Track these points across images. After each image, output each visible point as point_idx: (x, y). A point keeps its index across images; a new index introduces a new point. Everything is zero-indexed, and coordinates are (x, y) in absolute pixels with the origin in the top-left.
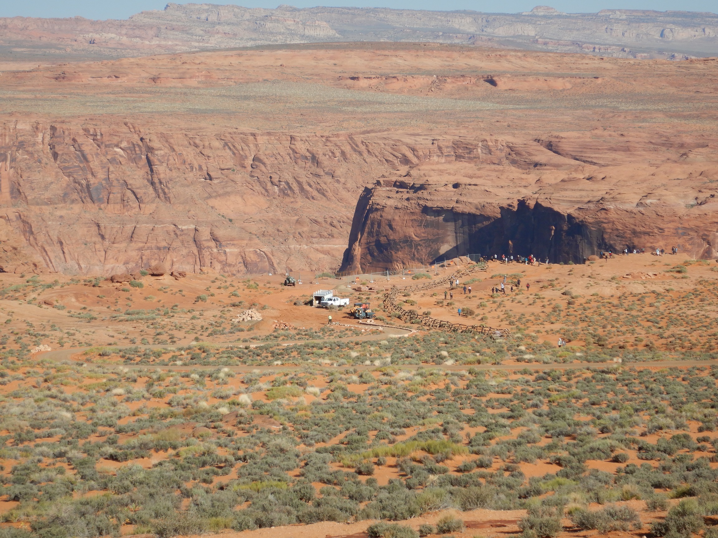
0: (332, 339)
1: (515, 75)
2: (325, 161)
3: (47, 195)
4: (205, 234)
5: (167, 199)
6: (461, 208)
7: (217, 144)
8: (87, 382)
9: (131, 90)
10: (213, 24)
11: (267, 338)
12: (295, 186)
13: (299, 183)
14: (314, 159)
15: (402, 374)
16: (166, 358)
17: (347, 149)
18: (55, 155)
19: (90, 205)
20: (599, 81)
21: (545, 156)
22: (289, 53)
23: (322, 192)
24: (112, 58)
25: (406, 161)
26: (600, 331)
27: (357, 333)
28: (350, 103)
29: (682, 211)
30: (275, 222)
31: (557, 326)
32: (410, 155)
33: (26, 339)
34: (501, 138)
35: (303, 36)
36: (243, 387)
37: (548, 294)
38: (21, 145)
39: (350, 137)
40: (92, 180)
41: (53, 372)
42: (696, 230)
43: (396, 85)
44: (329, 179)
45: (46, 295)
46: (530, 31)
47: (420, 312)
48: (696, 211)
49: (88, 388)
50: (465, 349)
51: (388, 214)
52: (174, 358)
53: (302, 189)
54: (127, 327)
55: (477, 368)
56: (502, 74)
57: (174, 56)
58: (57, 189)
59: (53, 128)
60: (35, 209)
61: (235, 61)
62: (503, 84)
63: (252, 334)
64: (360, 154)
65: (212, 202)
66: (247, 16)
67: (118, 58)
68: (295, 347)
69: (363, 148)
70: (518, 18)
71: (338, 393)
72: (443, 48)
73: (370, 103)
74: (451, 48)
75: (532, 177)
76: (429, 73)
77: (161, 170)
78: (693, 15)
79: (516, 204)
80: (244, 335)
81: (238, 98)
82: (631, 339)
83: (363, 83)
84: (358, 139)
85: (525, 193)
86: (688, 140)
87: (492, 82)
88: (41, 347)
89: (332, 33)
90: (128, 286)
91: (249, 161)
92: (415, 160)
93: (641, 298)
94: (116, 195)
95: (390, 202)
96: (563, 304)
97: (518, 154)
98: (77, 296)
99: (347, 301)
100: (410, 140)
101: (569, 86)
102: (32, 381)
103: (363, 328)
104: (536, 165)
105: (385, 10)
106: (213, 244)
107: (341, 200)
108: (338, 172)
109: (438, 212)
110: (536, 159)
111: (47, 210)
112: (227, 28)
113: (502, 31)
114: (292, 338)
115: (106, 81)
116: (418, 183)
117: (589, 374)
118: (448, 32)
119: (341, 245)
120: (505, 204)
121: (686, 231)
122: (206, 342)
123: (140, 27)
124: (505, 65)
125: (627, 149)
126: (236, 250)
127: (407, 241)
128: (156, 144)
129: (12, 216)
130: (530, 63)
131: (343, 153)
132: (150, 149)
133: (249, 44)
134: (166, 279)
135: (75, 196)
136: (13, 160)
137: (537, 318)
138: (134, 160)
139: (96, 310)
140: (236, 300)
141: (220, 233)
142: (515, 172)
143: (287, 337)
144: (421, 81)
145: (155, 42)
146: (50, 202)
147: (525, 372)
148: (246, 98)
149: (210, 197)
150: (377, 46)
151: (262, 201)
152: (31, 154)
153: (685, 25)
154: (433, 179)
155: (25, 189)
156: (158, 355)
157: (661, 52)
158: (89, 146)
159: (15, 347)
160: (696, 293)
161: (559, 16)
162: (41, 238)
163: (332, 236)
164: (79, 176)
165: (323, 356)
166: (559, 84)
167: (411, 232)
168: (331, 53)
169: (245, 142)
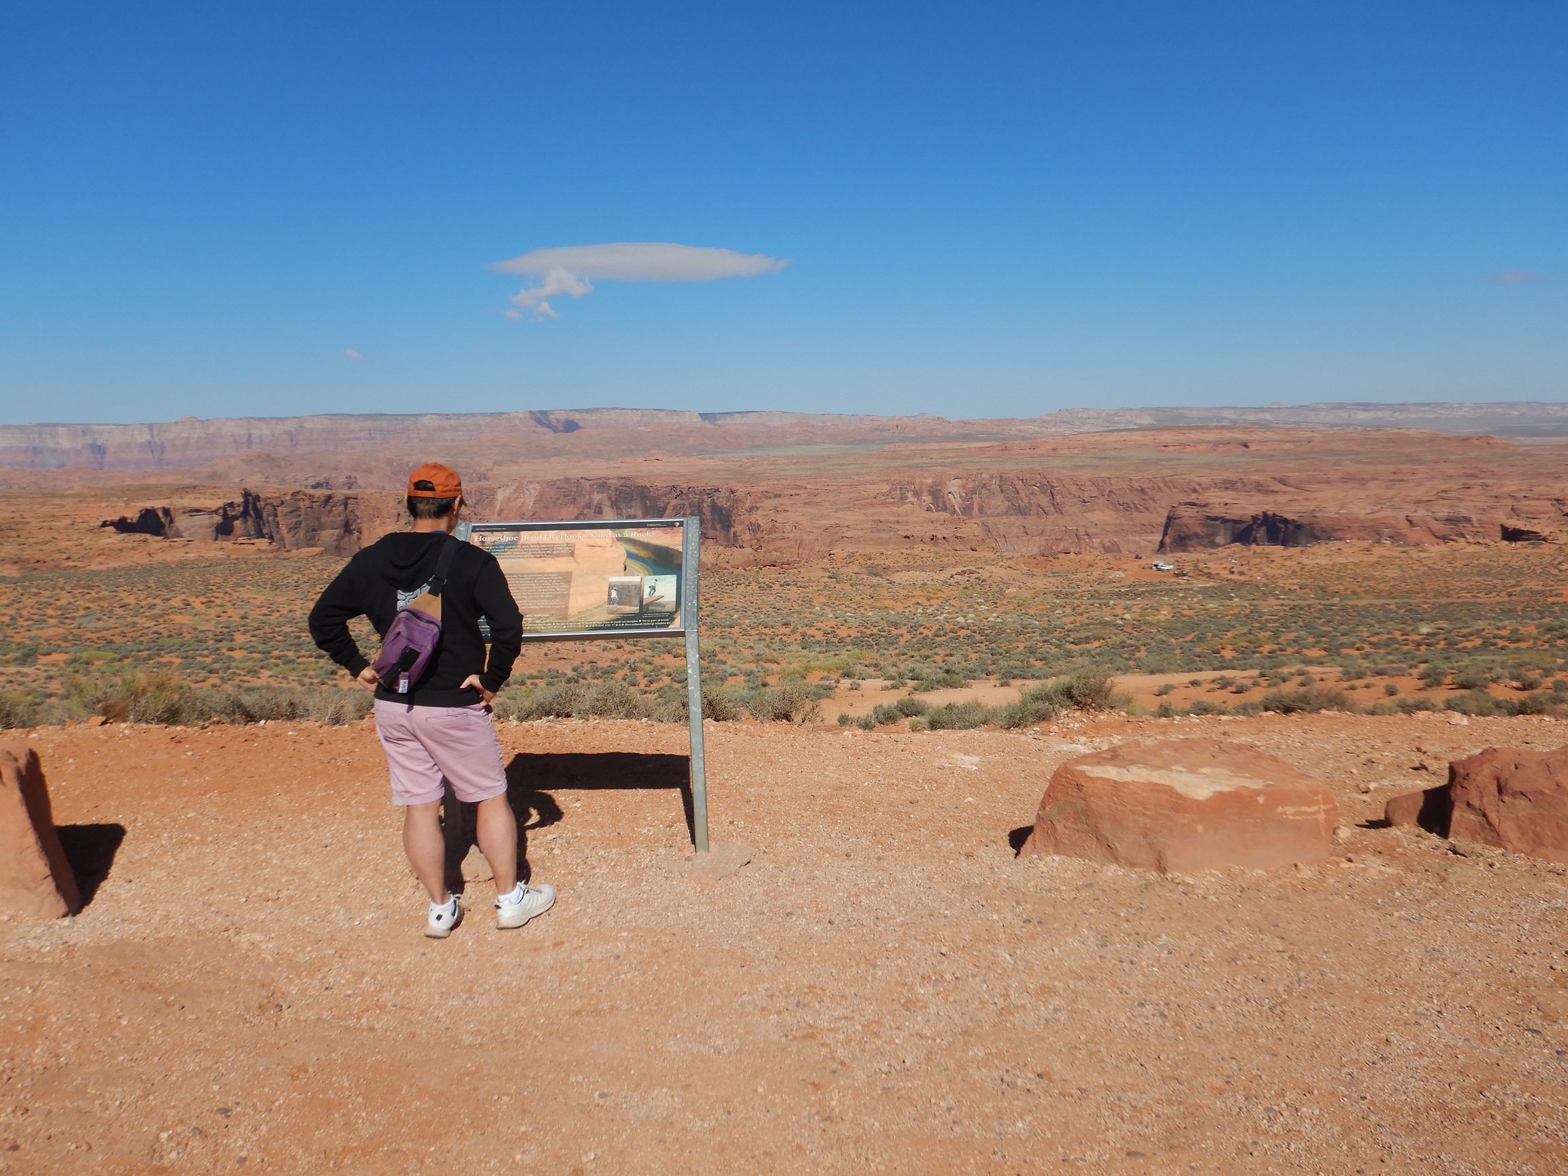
0: (1166, 587)
1: (1260, 442)
2: (1149, 491)
3: (997, 511)
4: (1082, 532)
5: (1062, 513)
6: (1228, 517)
7: (1089, 483)
8: (1040, 607)
9: (1041, 456)
10: (1086, 419)
11: (1129, 587)
12: (1132, 506)
13: (1134, 504)
14: (1143, 491)
15: (1211, 606)
16: (1077, 595)
17: (1162, 485)
18: (1002, 491)
19: (1020, 517)
20: (1311, 444)
21: (1278, 487)
22: (1129, 433)
23: (1147, 509)
24: (1031, 439)
25: (1195, 491)
26: (1322, 584)
27: (1180, 584)
28: (1163, 460)
29: (1363, 517)
30: (1121, 525)
31: (1295, 581)
32: (1197, 487)
33: (1001, 586)
34: (1251, 477)
35: (1136, 424)
36: (1125, 611)
37: (1288, 563)
38: (984, 486)
39: (1163, 478)
40: (1021, 504)
41: (1021, 602)
42: (1372, 527)
43: (1189, 449)
44: (1150, 501)
45: (1009, 563)
46: (1268, 416)
47: (1214, 573)
48: (1371, 517)
49: (1041, 610)
50: (1244, 592)
51: (1185, 521)
52: (1082, 596)
53: (1136, 507)
54: (1053, 580)
55: (1254, 602)
56: (1252, 441)
57: (1065, 437)
58: (1003, 508)
59: (1001, 477)
60: (991, 519)
61: (1098, 438)
62: (1253, 447)
63: (1121, 584)
64: (1169, 487)
65: (1086, 515)
66: (1104, 414)
67: (1034, 438)
68: (1146, 591)
69: (1170, 484)
70: (1261, 410)
71: (1178, 615)
72: (1217, 428)
73: (1175, 459)
74: (1222, 427)
75: (1270, 498)
76: (1209, 442)
77: (1058, 498)
78: (1369, 404)
79: (1261, 514)
80: (1117, 584)
81: (1101, 458)
82: (1342, 588)
83: (1170, 449)
84: (1168, 479)
85: (1266, 508)
86: (1366, 476)
87: (1246, 446)
88: (1011, 590)
89: (1151, 421)
90: (1051, 559)
91: (1107, 493)
92: (1200, 490)
93: (1345, 565)
94: (1034, 511)
95: (1187, 514)
96: (1298, 569)
97: (1262, 486)
98: (1025, 564)
99: (1171, 567)
100: (1197, 480)
101: (1292, 447)
102: (1011, 606)
103: (1182, 582)
104: (1273, 492)
105: (1184, 408)
106: (1086, 537)
107: (1158, 513)
108: (1156, 498)
109: (1215, 519)
110: (1271, 488)
111: (997, 519)
112: (1093, 421)
113: (1251, 417)
114: (1143, 586)
115: (1028, 451)
116: (1204, 503)
117: (1320, 607)
118: (1220, 419)
119: (1157, 538)
120: (1254, 514)
121: (1365, 528)
122: (1097, 588)
123: (1045, 422)
124: (1254, 436)
125: (1328, 482)
126: (1099, 540)
127: (1196, 535)
128: (1055, 484)
129: (980, 523)
130: (1269, 435)
131: (1159, 488)
132: (1053, 487)
133: (1106, 429)
134: (1072, 555)
135: (1012, 512)
136: (980, 493)
137: (1283, 576)
138: (1044, 492)
139: (1035, 571)
140: (1110, 566)
141: (1090, 531)
142: (1260, 497)
143: (1141, 586)
144: (1202, 447)
145: (1054, 430)
146: (999, 515)
147: (1282, 605)
148: (1105, 458)
149: (1085, 512)
150: (1178, 429)
151: (1113, 513)
152: (989, 490)
153: (1365, 410)
154: (1212, 500)
155: (986, 509)
156: (1073, 594)
157: (1349, 426)
158: (1019, 485)
159: (997, 589)
160: (1378, 563)
161: (1286, 408)
162: (994, 534)
163: (1152, 532)
164: (1014, 502)
165: (1164, 595)
166: (1287, 446)
167: (1199, 530)
168: (1152, 433)
169: (1104, 482)
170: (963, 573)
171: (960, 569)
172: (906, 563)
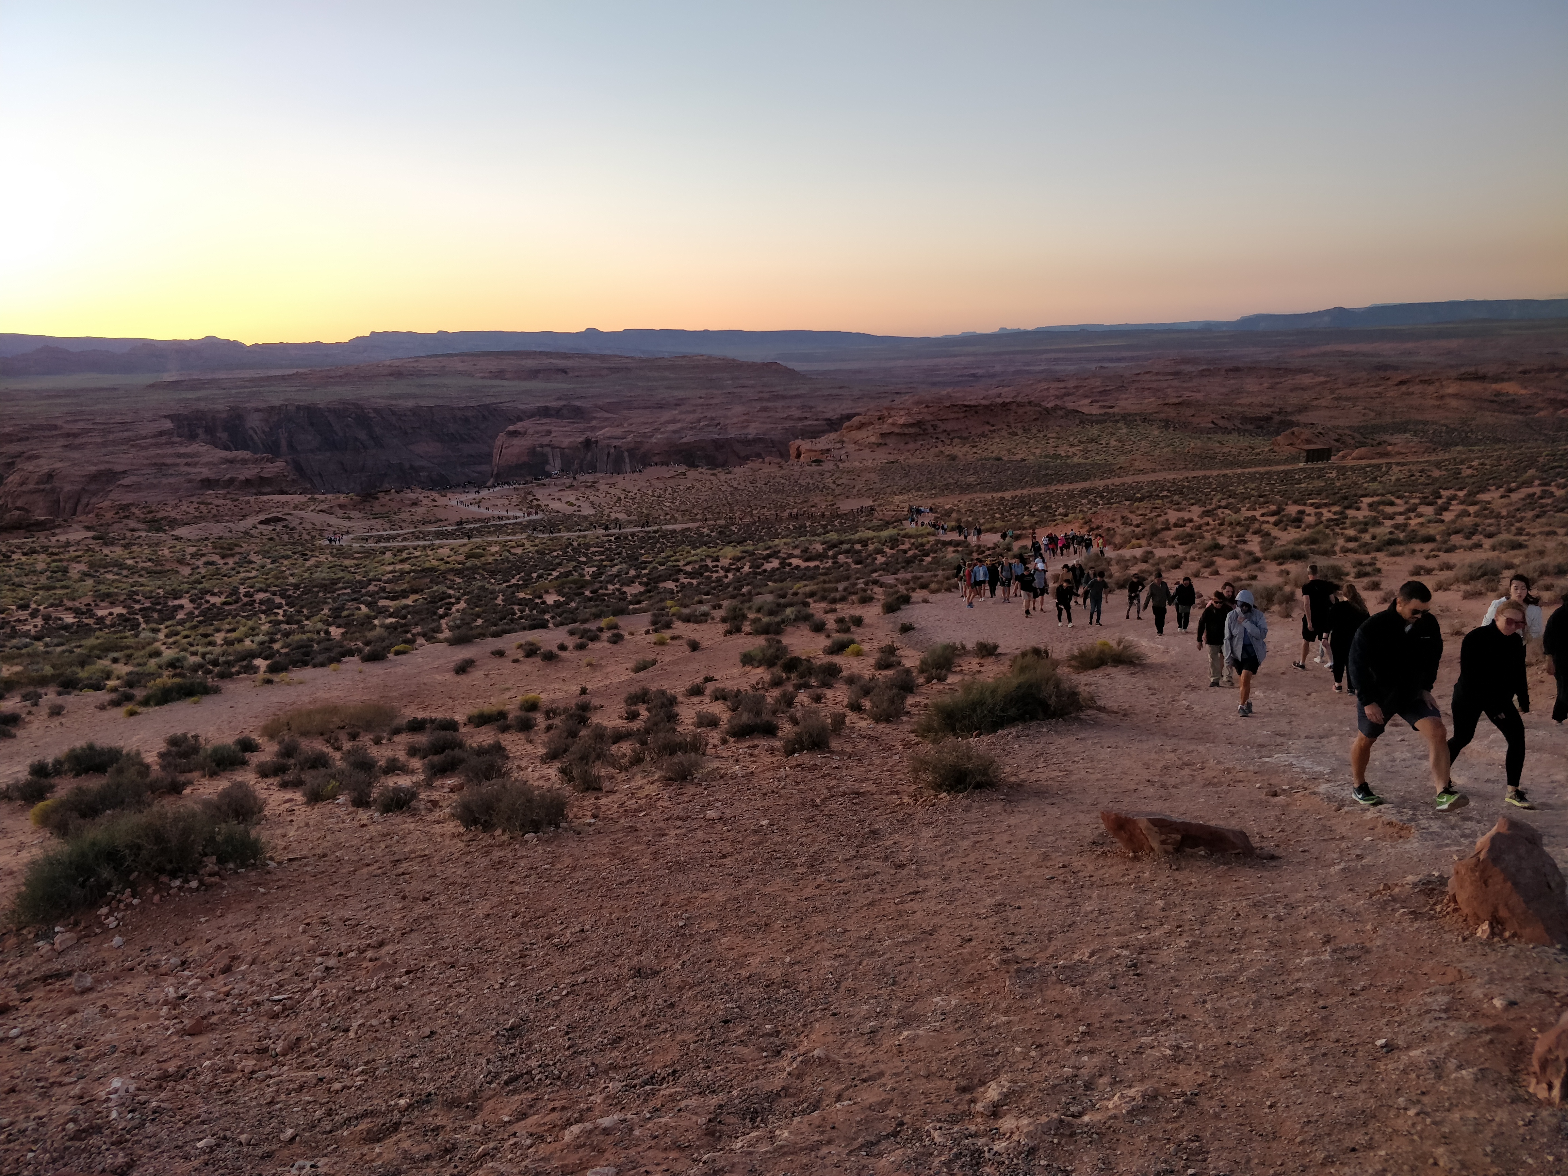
3: (310, 447)
6: (555, 444)
7: (409, 413)
10: (399, 343)
12: (457, 436)
14: (467, 420)
17: (486, 413)
18: (312, 424)
19: (336, 452)
21: (600, 413)
23: (474, 439)
30: (449, 456)
32: (523, 415)
38: (291, 419)
39: (488, 406)
44: (476, 430)
51: (513, 450)
53: (462, 438)
58: (315, 443)
59: (309, 408)
60: (302, 456)
62: (572, 373)
64: (494, 416)
65: (409, 447)
69: (494, 412)
84: (492, 407)
87: (566, 372)
91: (429, 423)
100: (521, 407)
106: (412, 471)
107: (485, 443)
108: (482, 427)
111: (310, 456)
112: (408, 346)
119: (487, 468)
127: (526, 464)
128: (372, 415)
129: (289, 461)
131: (484, 416)
132: (369, 418)
135: (326, 447)
136: (287, 427)
138: (360, 425)
146: (311, 451)
152: (297, 423)
155: (296, 444)
158: (332, 418)
162: (308, 472)
163: (481, 463)
164: (327, 435)
167: (528, 459)
169: (425, 411)
170: (266, 522)
171: (262, 517)
172: (196, 514)
